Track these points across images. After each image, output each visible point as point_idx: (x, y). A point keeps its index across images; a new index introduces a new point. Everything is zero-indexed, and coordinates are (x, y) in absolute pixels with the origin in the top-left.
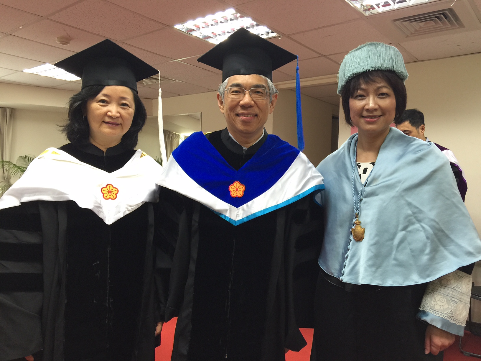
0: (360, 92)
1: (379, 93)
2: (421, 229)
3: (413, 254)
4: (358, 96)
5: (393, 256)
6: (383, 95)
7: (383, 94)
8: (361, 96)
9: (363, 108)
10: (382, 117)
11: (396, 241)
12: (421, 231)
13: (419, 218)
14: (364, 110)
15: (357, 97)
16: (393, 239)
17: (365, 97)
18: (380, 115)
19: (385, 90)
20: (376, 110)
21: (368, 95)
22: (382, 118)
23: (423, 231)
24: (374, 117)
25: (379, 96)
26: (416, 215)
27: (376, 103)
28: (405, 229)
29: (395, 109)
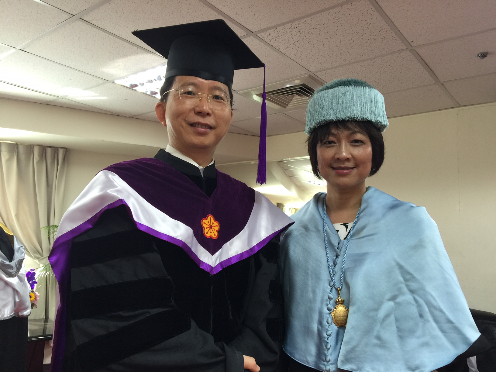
1: (352, 139)
2: (413, 302)
3: (400, 334)
4: (327, 143)
5: (375, 333)
6: (356, 143)
7: (357, 141)
8: (330, 142)
10: (355, 168)
11: (382, 313)
12: (413, 305)
13: (412, 288)
14: (335, 160)
15: (325, 143)
16: (377, 310)
17: (335, 144)
18: (353, 167)
19: (359, 136)
21: (339, 141)
22: (355, 171)
23: (416, 305)
24: (346, 169)
25: (352, 143)
26: (408, 283)
27: (348, 152)
28: (393, 298)
29: (371, 161)
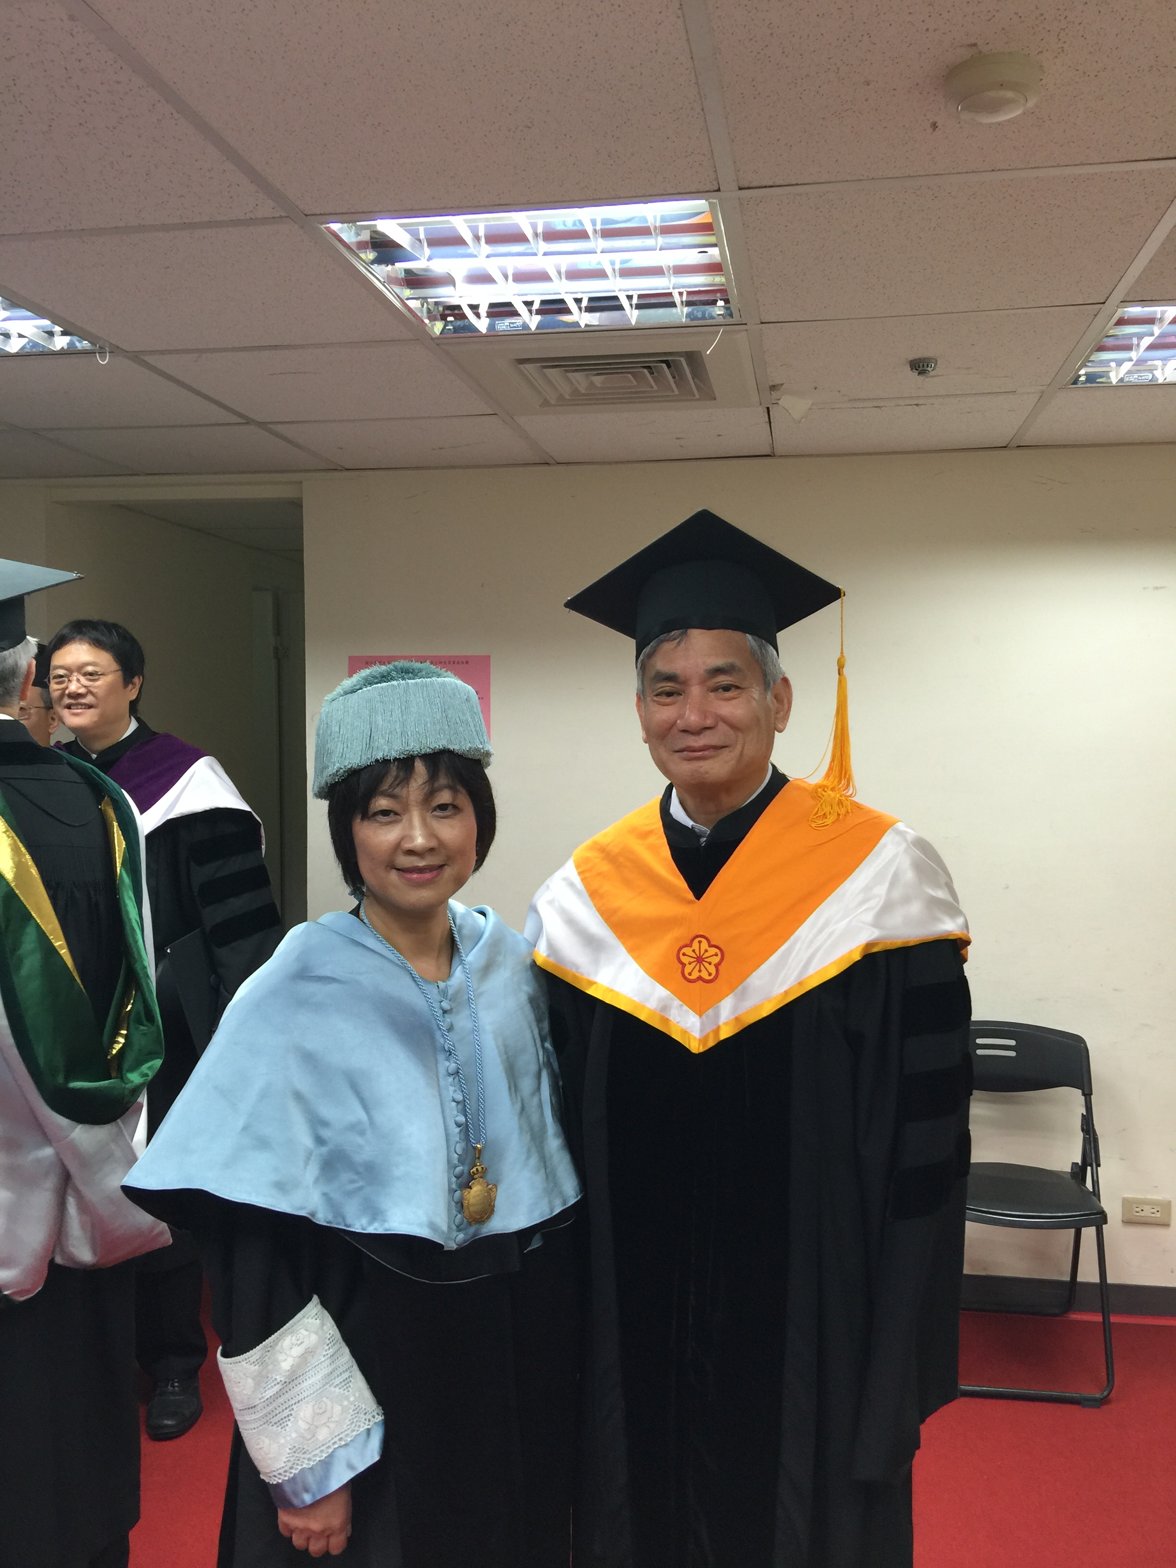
0: (382, 803)
1: (434, 803)
6: (444, 810)
7: (444, 807)
8: (385, 813)
9: (397, 846)
10: (446, 866)
14: (399, 852)
15: (376, 815)
17: (398, 817)
19: (447, 797)
20: (432, 850)
21: (406, 809)
22: (447, 872)
25: (435, 813)
27: (431, 834)
